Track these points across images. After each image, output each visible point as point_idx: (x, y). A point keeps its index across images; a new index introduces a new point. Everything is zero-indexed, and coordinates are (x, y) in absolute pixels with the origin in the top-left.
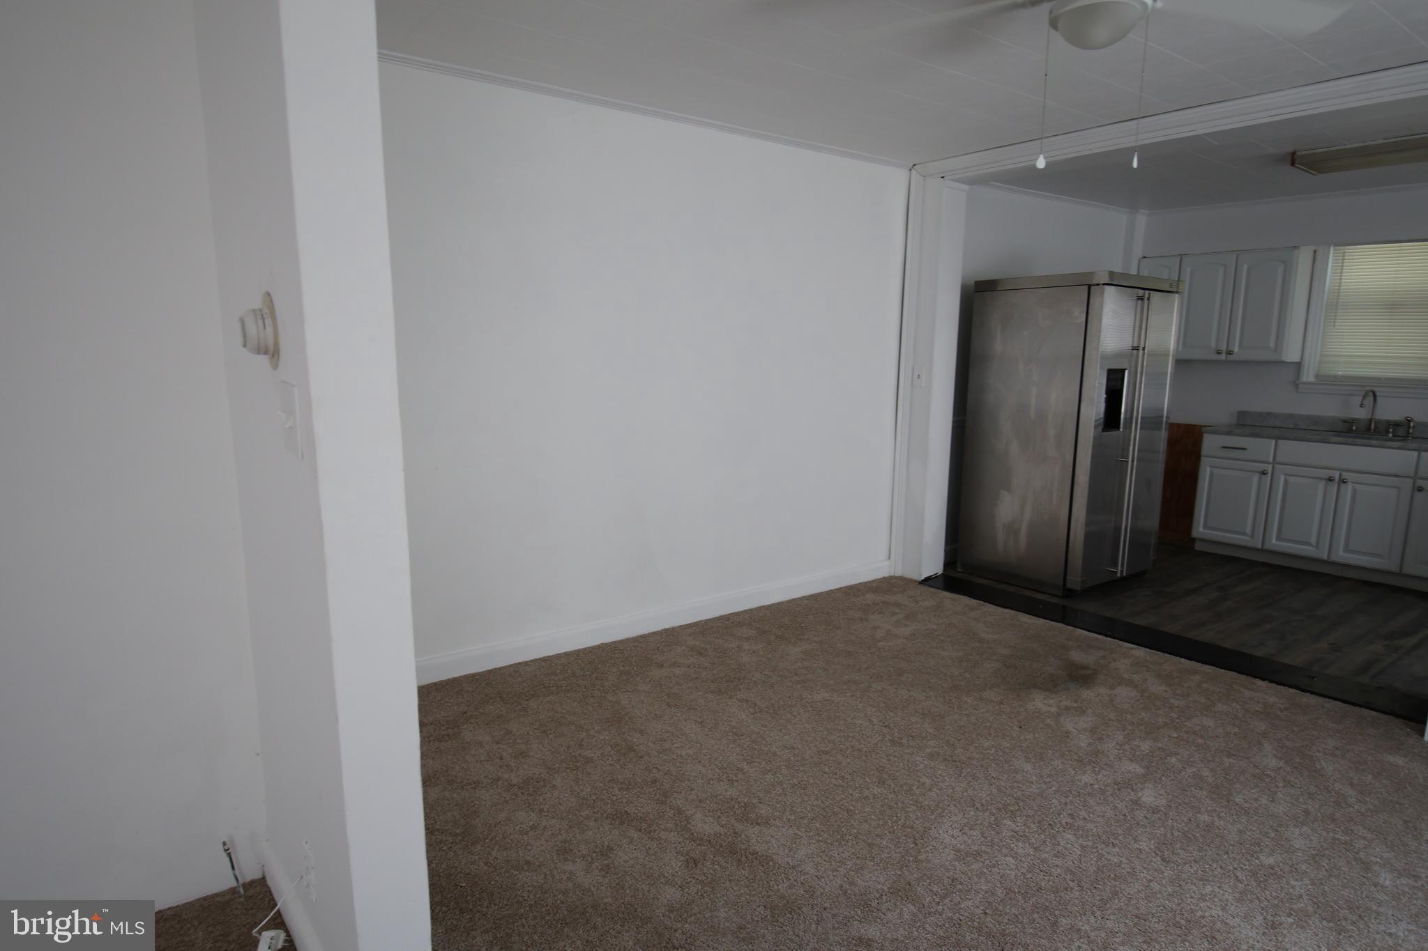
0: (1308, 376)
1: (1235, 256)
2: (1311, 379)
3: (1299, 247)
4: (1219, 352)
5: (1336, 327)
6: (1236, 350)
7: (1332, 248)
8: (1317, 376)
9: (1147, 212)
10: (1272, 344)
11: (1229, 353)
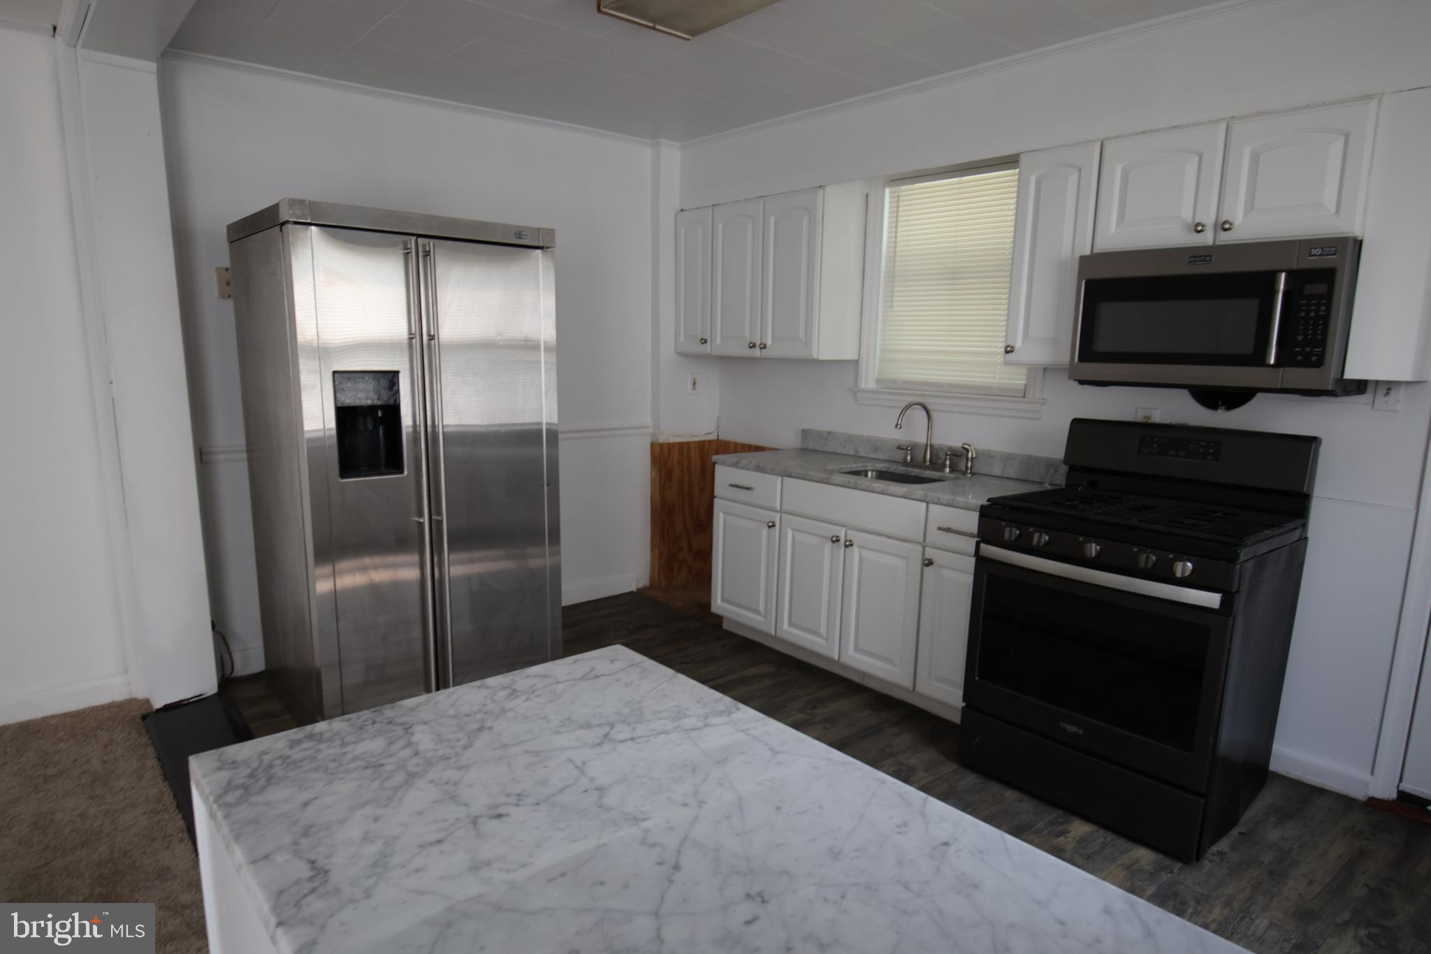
0: (868, 383)
1: (762, 202)
2: (871, 385)
3: (824, 186)
4: (753, 346)
5: (895, 309)
6: (769, 343)
7: (887, 191)
8: (878, 381)
9: (678, 144)
10: (802, 335)
11: (764, 347)
